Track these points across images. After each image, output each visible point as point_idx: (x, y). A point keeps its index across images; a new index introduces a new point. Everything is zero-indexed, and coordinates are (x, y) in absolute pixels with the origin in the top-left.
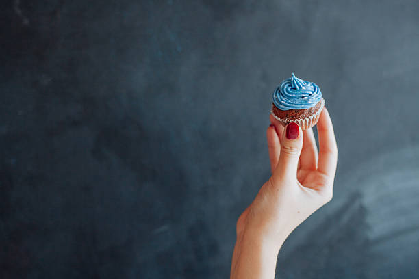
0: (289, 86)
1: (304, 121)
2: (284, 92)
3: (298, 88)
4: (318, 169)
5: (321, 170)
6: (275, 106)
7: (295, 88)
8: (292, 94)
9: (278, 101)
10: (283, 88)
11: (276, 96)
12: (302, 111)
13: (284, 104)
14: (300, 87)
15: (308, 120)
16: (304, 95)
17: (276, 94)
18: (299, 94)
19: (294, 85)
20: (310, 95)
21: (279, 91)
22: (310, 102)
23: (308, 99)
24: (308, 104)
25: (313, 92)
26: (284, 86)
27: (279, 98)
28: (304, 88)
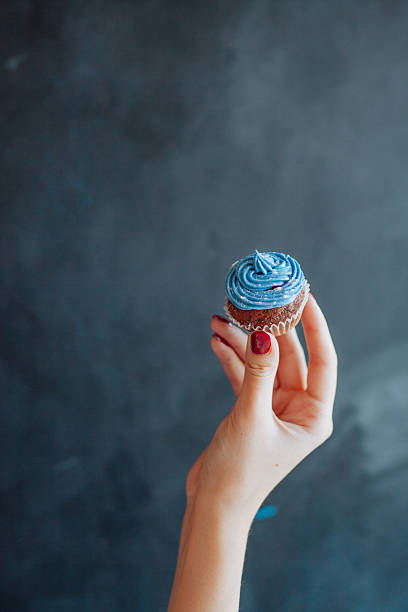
0: (251, 269)
1: (278, 328)
2: (243, 280)
3: (265, 272)
4: (308, 390)
5: (311, 393)
6: (229, 302)
7: (261, 273)
8: (256, 283)
9: (235, 296)
10: (242, 274)
11: (231, 286)
12: (275, 311)
13: (244, 301)
14: (269, 271)
15: (284, 325)
16: (275, 284)
17: (231, 282)
18: (268, 283)
19: (259, 268)
20: (286, 282)
21: (235, 278)
22: (285, 297)
23: (283, 292)
24: (283, 301)
25: (290, 277)
26: (242, 270)
27: (235, 289)
28: (275, 272)
